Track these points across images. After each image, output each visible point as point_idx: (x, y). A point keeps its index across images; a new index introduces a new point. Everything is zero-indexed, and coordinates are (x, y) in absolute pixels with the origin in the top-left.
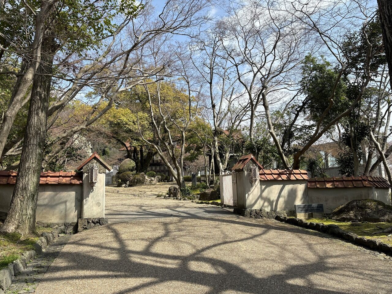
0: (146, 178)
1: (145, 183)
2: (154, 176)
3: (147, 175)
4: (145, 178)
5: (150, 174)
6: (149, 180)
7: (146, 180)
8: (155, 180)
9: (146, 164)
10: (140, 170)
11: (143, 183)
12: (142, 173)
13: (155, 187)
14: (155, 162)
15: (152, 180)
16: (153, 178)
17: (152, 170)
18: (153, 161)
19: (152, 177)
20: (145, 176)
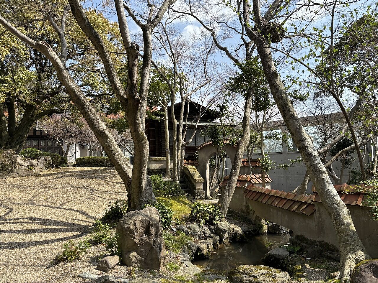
0: (19, 159)
1: (15, 171)
2: (36, 157)
3: (21, 155)
4: (15, 160)
5: (29, 152)
6: (26, 164)
7: (19, 164)
8: (38, 165)
9: (20, 133)
10: (6, 145)
11: (11, 171)
12: (9, 151)
13: (42, 185)
14: (38, 134)
15: (32, 165)
16: (34, 162)
17: (31, 146)
18: (35, 131)
19: (33, 158)
20: (15, 158)
